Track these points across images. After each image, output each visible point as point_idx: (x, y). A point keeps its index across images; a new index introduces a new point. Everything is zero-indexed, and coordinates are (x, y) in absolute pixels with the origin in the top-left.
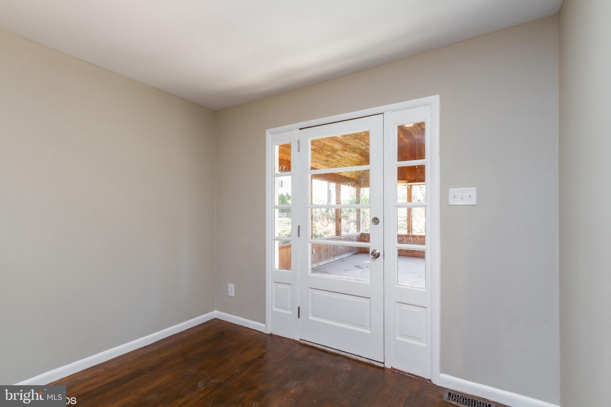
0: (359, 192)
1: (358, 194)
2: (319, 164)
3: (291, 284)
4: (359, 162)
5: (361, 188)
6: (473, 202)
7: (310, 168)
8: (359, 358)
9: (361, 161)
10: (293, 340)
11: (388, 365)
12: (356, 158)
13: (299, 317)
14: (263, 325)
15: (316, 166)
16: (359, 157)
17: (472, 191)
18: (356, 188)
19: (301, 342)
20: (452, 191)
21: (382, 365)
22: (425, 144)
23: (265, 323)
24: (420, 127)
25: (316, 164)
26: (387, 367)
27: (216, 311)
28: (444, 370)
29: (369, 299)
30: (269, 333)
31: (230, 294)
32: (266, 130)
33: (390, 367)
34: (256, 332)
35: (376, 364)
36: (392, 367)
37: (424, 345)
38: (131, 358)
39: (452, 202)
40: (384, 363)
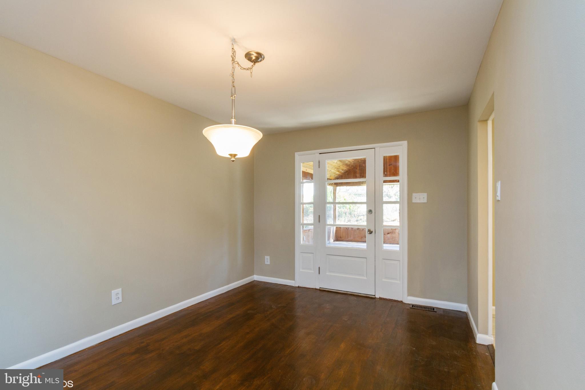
0: (336, 191)
1: (335, 191)
2: (309, 168)
3: (313, 253)
4: (338, 166)
5: (337, 186)
6: (425, 201)
7: (326, 179)
8: (359, 294)
9: (339, 165)
10: (315, 289)
11: (377, 296)
12: (336, 163)
13: (319, 273)
14: (293, 282)
15: (306, 170)
16: (338, 163)
17: (425, 195)
18: (333, 187)
19: (321, 289)
20: (414, 195)
21: (374, 297)
22: (399, 167)
23: (294, 280)
24: (396, 158)
25: (307, 169)
26: (377, 297)
27: (255, 275)
28: (410, 294)
29: (366, 259)
30: (298, 286)
31: (266, 263)
32: (295, 153)
33: (378, 297)
34: (288, 286)
35: (370, 296)
36: (380, 297)
37: (399, 282)
38: (219, 298)
39: (414, 201)
40: (375, 295)
